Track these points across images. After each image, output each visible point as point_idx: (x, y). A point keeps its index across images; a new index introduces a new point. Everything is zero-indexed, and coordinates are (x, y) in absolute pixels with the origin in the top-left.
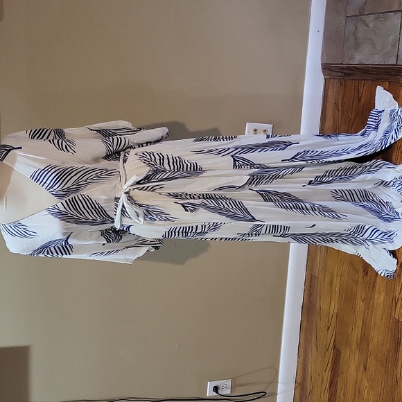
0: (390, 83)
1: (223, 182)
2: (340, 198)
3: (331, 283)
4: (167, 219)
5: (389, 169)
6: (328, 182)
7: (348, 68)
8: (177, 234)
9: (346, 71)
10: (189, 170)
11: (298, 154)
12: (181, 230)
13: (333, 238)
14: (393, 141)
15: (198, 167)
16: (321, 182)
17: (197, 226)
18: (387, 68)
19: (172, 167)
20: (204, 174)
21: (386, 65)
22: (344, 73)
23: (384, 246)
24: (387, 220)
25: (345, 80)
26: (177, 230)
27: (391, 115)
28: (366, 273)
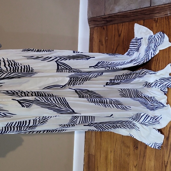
0: (144, 20)
1: (51, 81)
2: (123, 96)
3: (106, 158)
4: (5, 116)
5: (151, 75)
6: (118, 84)
7: (110, 17)
8: (12, 128)
9: (108, 19)
10: (23, 71)
11: (99, 63)
12: (16, 125)
13: (118, 125)
14: (153, 56)
15: (31, 69)
16: (114, 84)
17: (30, 121)
18: (143, 10)
19: (9, 68)
20: (36, 75)
21: (142, 8)
22: (107, 21)
23: (154, 126)
24: (152, 109)
25: (107, 26)
26: (13, 125)
27: (149, 39)
28: (136, 148)
